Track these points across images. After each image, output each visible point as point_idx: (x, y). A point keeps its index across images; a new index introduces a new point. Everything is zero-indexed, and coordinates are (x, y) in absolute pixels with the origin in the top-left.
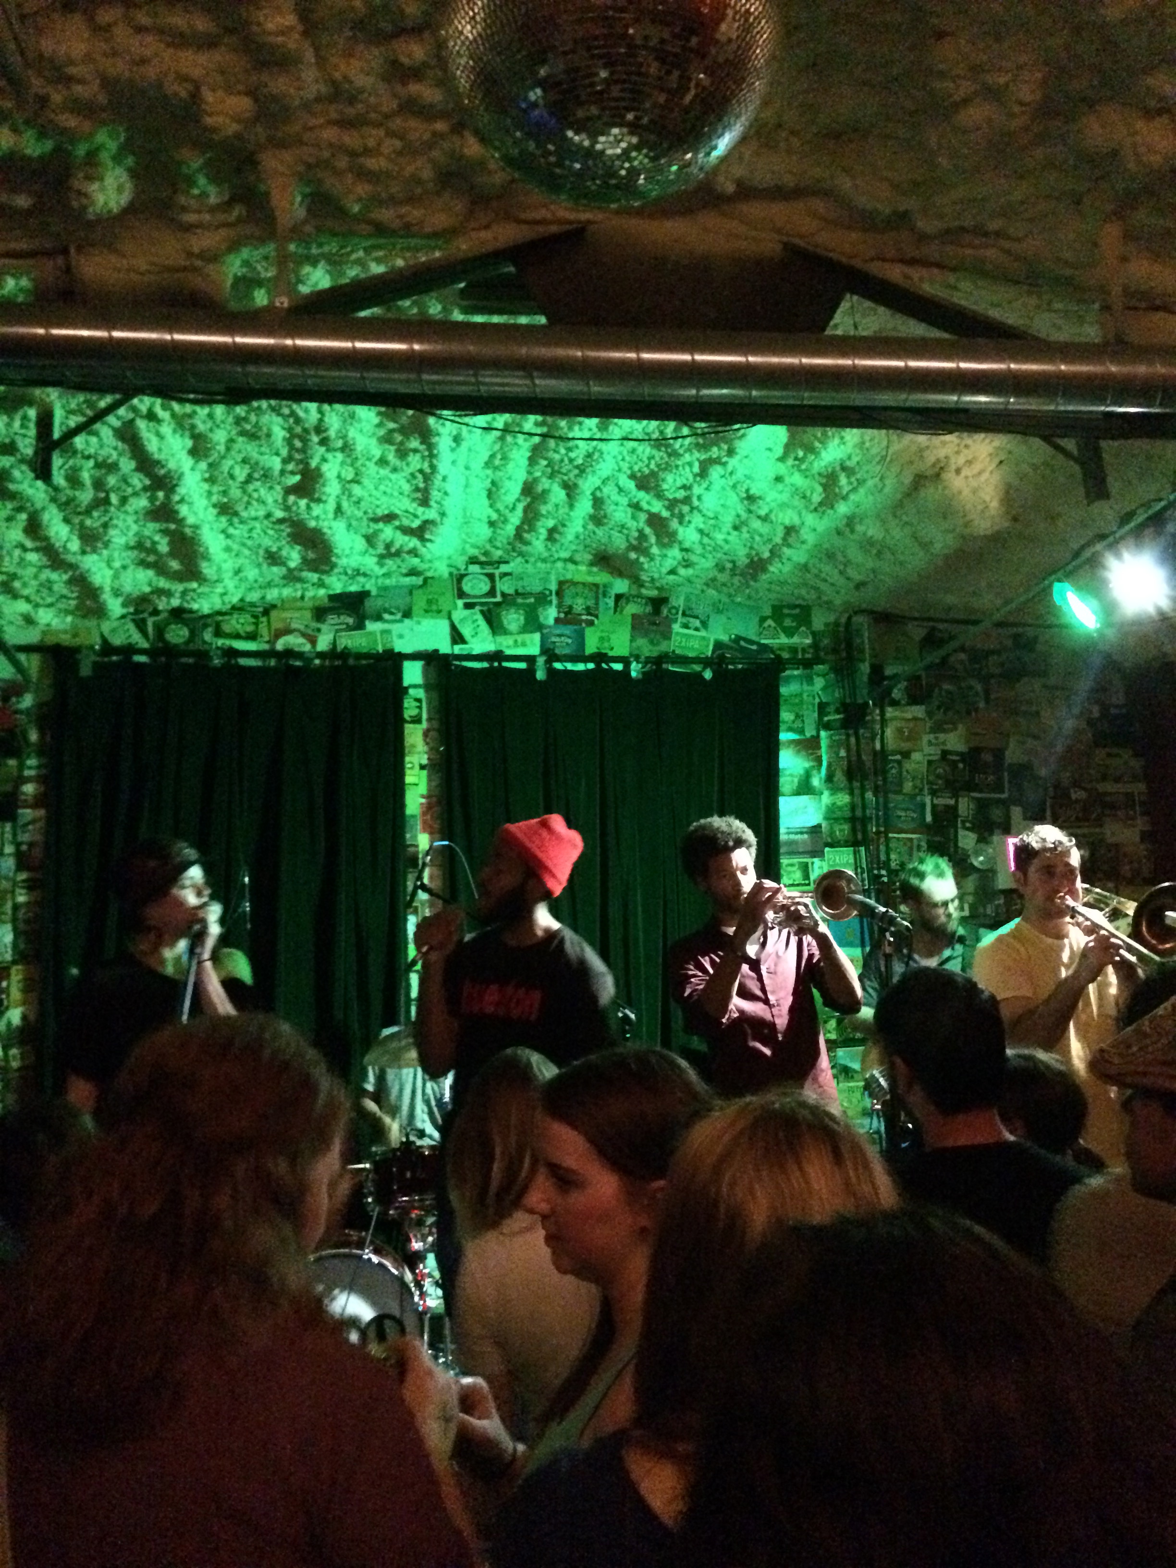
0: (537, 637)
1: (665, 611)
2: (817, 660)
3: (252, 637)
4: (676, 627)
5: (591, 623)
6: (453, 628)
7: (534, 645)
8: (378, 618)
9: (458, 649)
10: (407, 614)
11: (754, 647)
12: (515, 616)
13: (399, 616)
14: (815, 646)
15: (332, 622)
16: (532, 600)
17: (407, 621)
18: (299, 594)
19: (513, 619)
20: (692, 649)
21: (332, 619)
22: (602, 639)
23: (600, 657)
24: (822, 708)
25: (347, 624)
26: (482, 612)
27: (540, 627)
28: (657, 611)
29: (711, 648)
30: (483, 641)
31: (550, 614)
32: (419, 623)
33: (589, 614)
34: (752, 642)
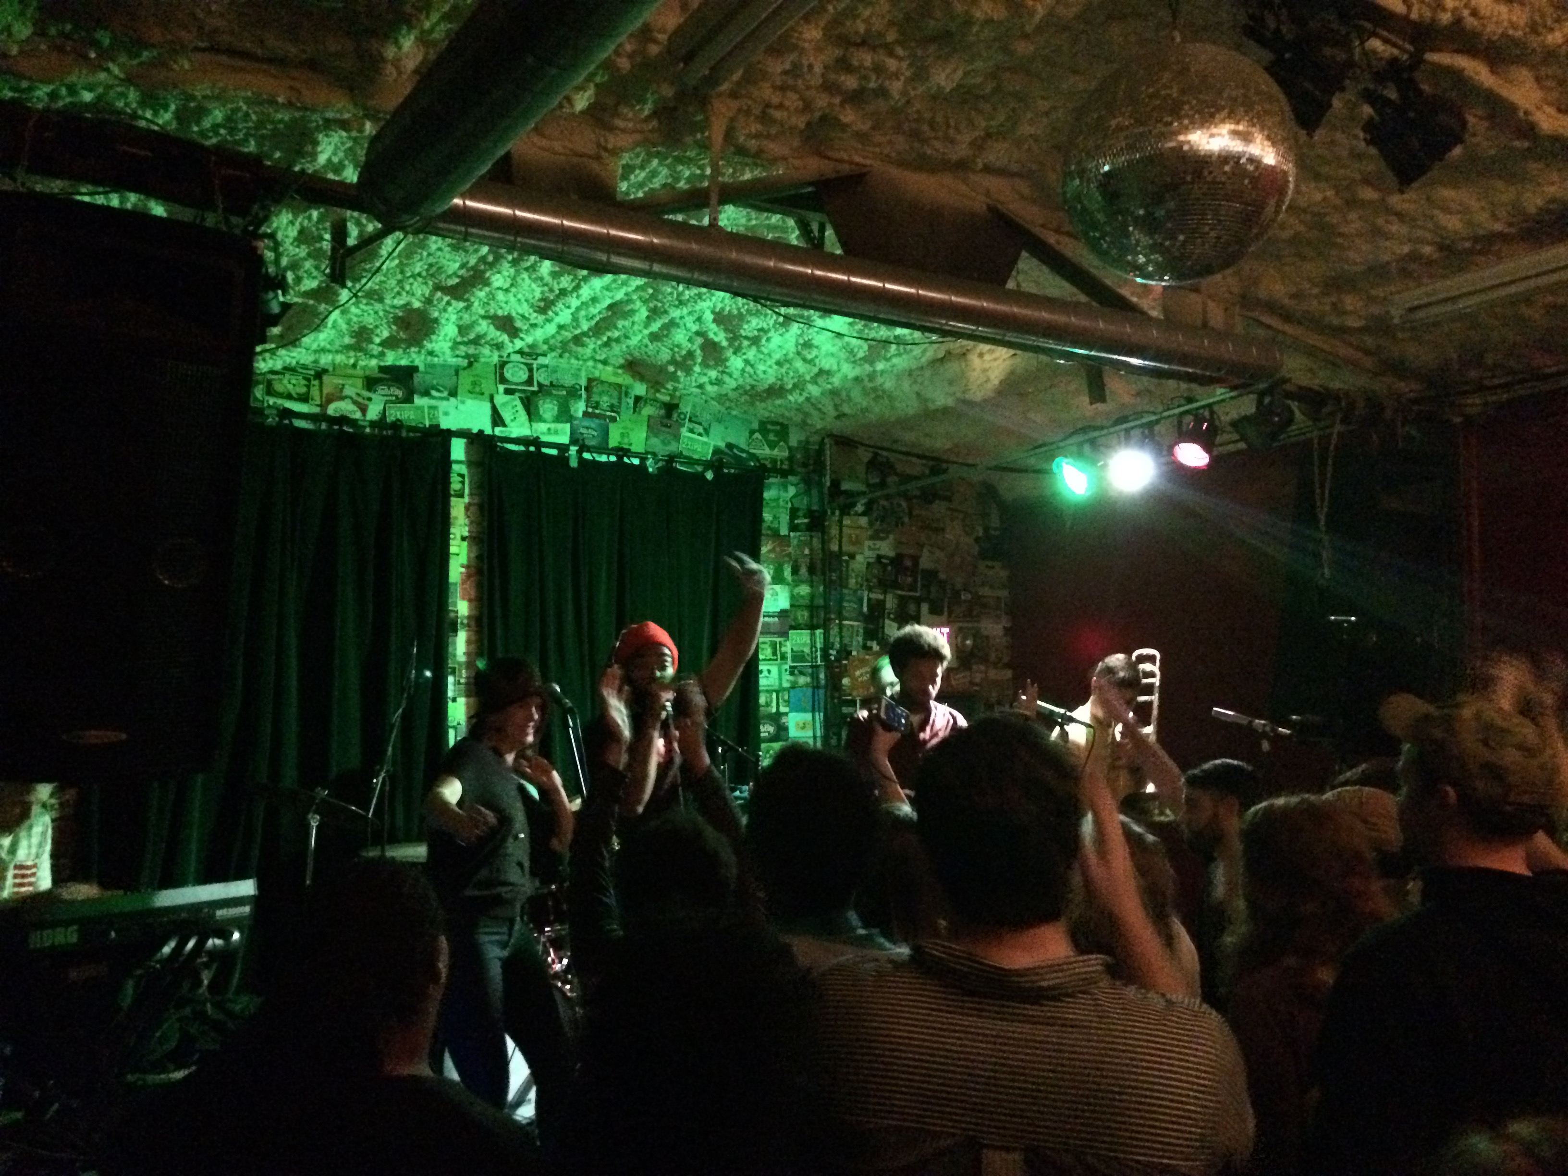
0: (567, 427)
1: (675, 416)
2: (791, 472)
3: (304, 398)
4: (684, 432)
5: (613, 420)
6: (495, 410)
7: (565, 433)
8: (426, 393)
9: (498, 431)
10: (453, 393)
11: (744, 455)
12: (550, 406)
13: (445, 394)
14: (791, 459)
15: (383, 393)
16: (564, 393)
17: (452, 399)
18: (352, 361)
19: (548, 408)
20: (695, 451)
21: (382, 390)
22: (622, 435)
23: (622, 452)
24: (794, 513)
25: (396, 396)
26: (521, 398)
27: (570, 419)
28: (669, 415)
29: (711, 451)
30: (522, 425)
31: (579, 408)
32: (463, 402)
33: (613, 411)
34: (743, 451)
